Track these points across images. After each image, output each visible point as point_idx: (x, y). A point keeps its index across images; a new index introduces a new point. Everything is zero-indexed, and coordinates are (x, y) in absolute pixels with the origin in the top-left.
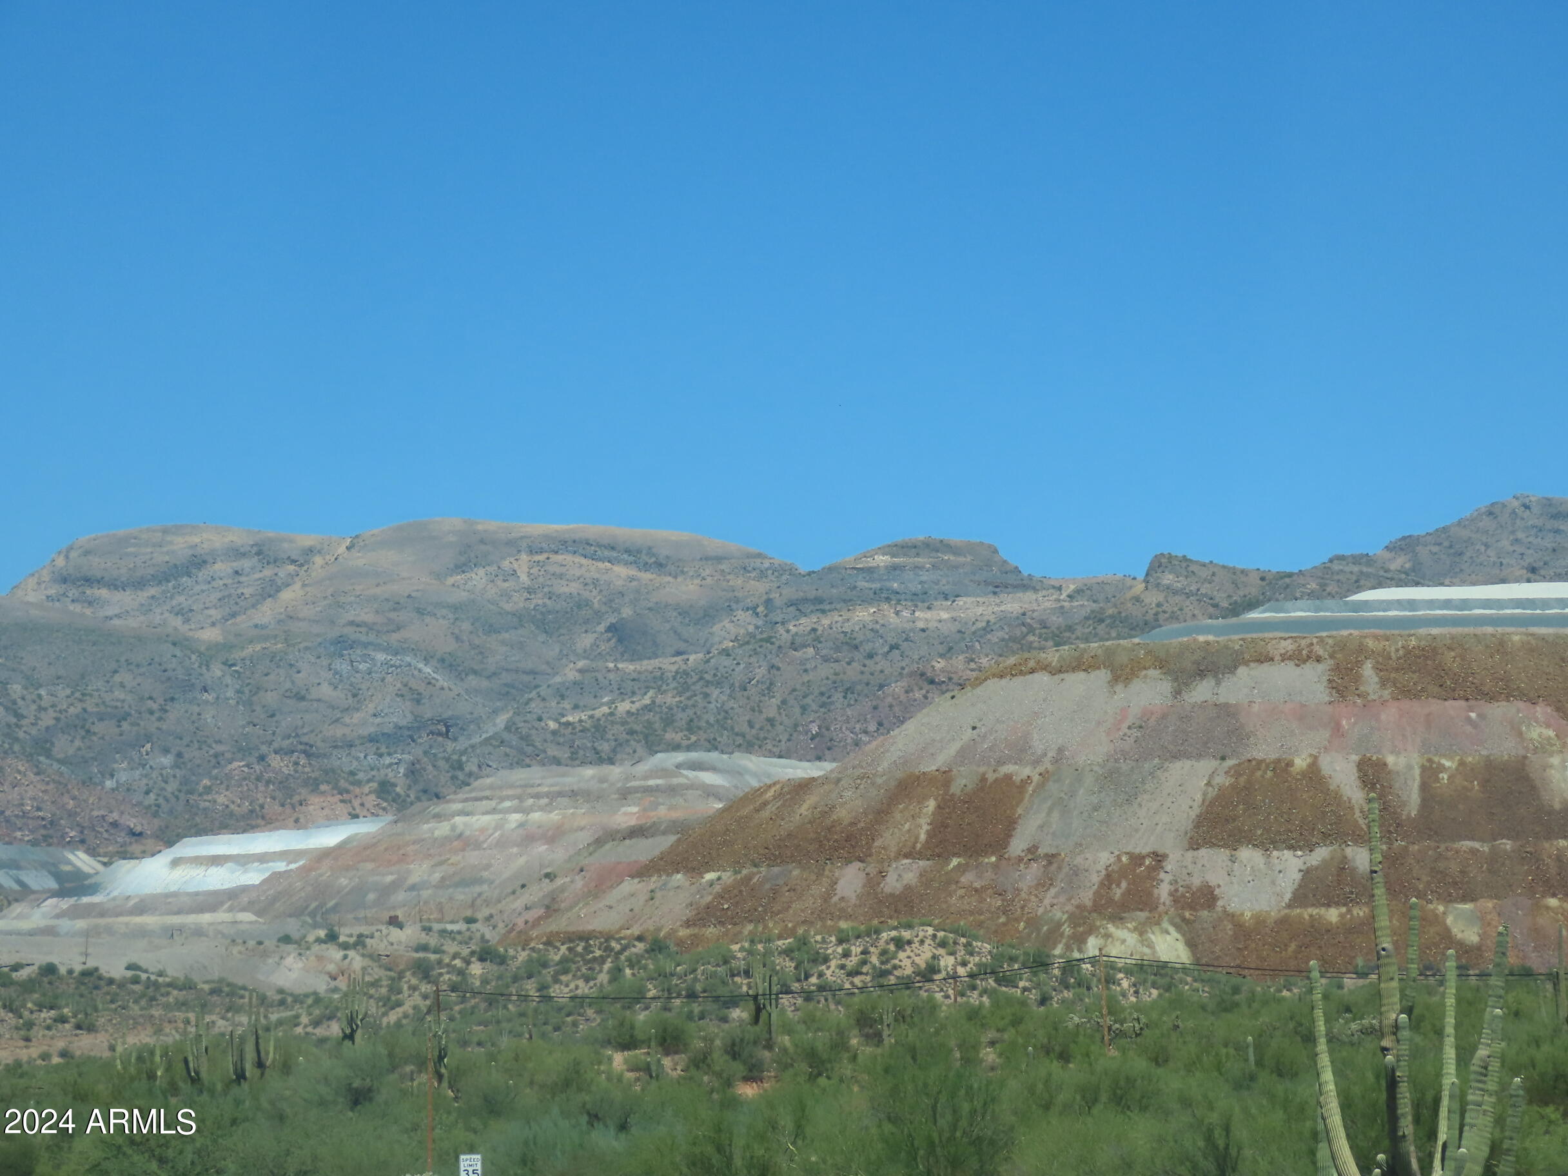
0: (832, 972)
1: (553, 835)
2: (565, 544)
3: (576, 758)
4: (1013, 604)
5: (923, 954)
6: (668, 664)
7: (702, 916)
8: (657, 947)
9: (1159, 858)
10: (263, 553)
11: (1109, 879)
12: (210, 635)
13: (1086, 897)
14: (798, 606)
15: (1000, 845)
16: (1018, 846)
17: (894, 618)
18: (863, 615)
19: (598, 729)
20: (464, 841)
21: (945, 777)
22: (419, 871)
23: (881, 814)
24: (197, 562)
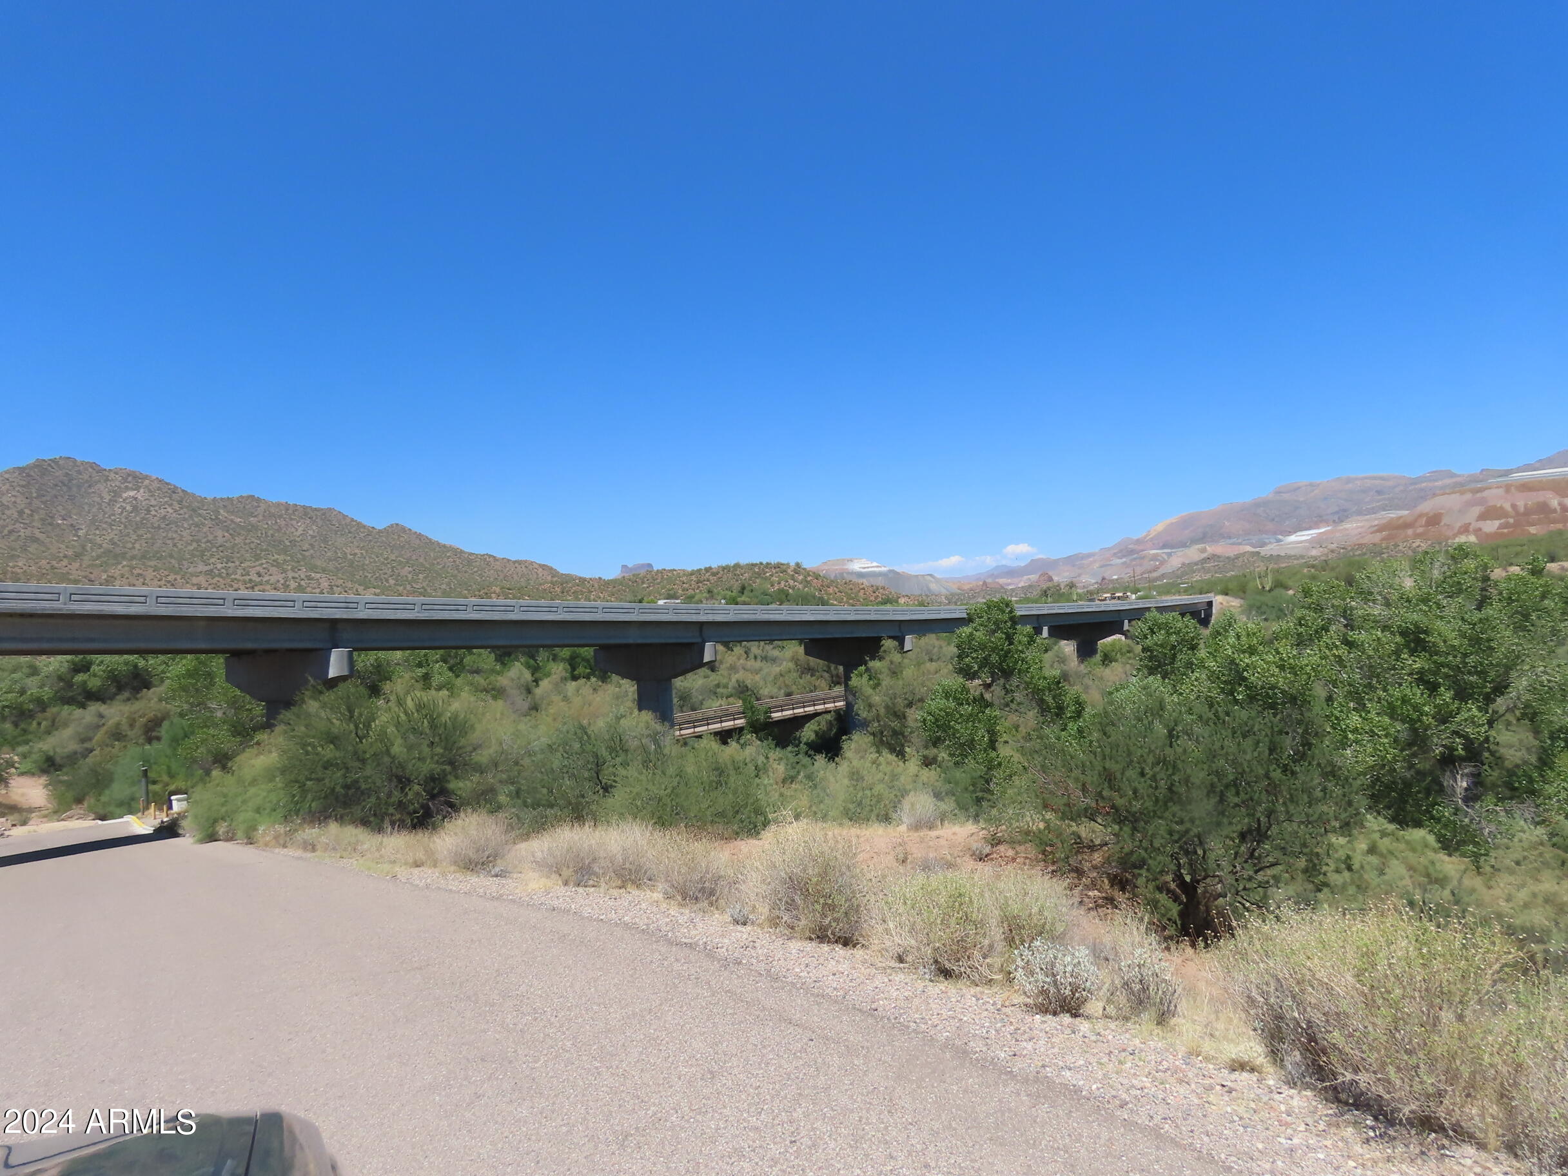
0: (1400, 548)
1: (1362, 527)
2: (1366, 478)
3: (1369, 513)
4: (1454, 480)
5: (1417, 544)
6: (1387, 496)
7: (1383, 539)
8: (1375, 545)
9: (1470, 524)
10: (1311, 485)
11: (1461, 527)
12: (1301, 499)
13: (1456, 531)
14: (1411, 484)
15: (1438, 524)
16: (1442, 524)
17: (1431, 484)
18: (1424, 485)
19: (1373, 508)
20: (1346, 529)
21: (1427, 514)
22: (1338, 535)
23: (1416, 520)
24: (1299, 488)
